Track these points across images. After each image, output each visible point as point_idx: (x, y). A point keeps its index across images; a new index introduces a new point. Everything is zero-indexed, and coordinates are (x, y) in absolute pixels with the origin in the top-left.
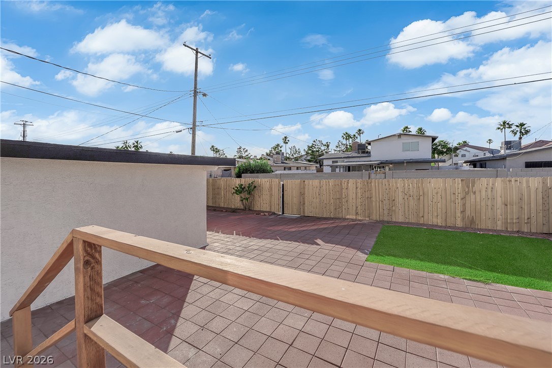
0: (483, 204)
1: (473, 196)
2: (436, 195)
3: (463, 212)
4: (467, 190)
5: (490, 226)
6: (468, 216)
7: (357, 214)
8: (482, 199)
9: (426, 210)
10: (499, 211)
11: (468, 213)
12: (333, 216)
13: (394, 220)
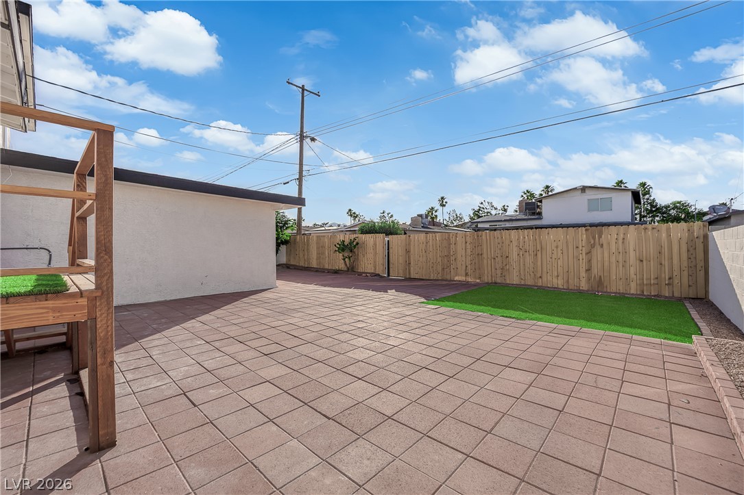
0: (613, 259)
1: (599, 250)
2: (555, 249)
3: (588, 270)
4: (592, 242)
5: (621, 288)
6: (595, 276)
7: (467, 275)
8: (611, 253)
9: (545, 270)
10: (632, 269)
11: (595, 271)
12: (440, 278)
13: (508, 282)
